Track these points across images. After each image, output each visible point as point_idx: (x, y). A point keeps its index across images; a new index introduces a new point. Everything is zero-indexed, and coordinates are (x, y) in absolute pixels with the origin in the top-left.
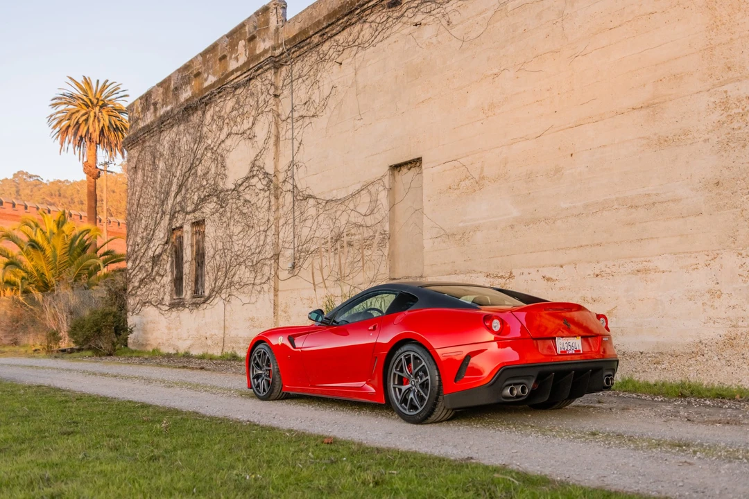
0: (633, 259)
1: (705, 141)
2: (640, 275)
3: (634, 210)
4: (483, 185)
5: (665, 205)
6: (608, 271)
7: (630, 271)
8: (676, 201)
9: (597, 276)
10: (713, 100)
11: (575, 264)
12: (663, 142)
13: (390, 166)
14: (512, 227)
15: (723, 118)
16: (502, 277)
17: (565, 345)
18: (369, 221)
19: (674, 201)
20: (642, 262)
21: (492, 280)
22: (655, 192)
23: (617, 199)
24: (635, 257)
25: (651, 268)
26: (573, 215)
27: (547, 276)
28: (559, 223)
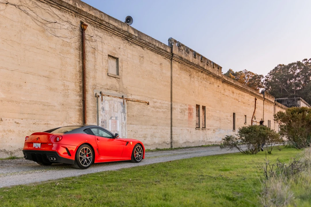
1: (61, 93)
2: (46, 125)
6: (37, 123)
7: (43, 124)
9: (34, 124)
10: (62, 83)
11: (27, 119)
12: (51, 89)
14: (2, 101)
17: (35, 145)
19: (54, 106)
26: (26, 103)
27: (17, 122)
28: (21, 104)
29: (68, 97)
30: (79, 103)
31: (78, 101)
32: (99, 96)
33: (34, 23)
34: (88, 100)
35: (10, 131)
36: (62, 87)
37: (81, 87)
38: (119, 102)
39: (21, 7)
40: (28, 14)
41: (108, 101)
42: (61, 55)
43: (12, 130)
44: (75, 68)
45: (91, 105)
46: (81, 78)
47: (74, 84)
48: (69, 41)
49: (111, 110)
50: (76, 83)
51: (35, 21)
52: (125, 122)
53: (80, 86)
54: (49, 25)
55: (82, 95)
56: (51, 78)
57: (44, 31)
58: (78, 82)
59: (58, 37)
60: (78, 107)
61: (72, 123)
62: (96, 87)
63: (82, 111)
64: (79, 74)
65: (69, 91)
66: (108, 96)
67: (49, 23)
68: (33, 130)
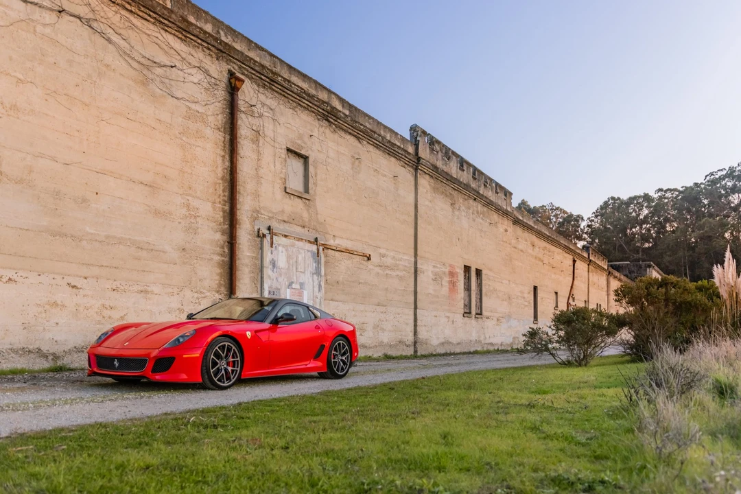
1: (180, 223)
2: (142, 294)
3: (140, 250)
5: (158, 252)
6: (122, 288)
7: (136, 290)
8: (165, 252)
9: (114, 290)
10: (183, 201)
12: (157, 213)
15: (187, 213)
19: (163, 252)
20: (144, 286)
22: (152, 243)
23: (130, 239)
24: (140, 282)
25: (148, 291)
26: (96, 240)
27: (73, 284)
28: (84, 243)
29: (195, 234)
30: (220, 248)
31: (219, 243)
32: (264, 236)
33: (124, 64)
34: (240, 244)
35: (55, 304)
36: (184, 211)
37: (226, 214)
38: (308, 251)
39: (95, 25)
40: (109, 40)
41: (283, 246)
42: (184, 139)
43: (59, 303)
44: (215, 171)
45: (248, 254)
46: (227, 194)
47: (210, 204)
48: (203, 111)
49: (291, 267)
50: (215, 203)
51: (127, 58)
52: (319, 295)
53: (224, 211)
54: (159, 71)
55: (228, 231)
56: (159, 188)
57: (145, 82)
58: (220, 202)
59: (177, 98)
60: (219, 258)
61: (205, 291)
62: (260, 215)
63: (227, 267)
64: (221, 185)
65: (198, 219)
66: (286, 236)
67: (157, 65)
68: (111, 305)
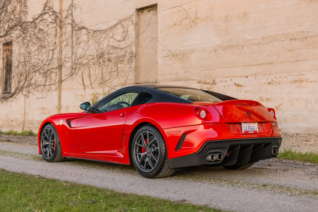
0: (293, 73)
2: (297, 83)
3: (294, 42)
4: (197, 23)
5: (314, 38)
6: (277, 80)
7: (290, 81)
9: (270, 83)
11: (256, 76)
13: (137, 9)
14: (215, 50)
16: (208, 83)
17: (248, 128)
18: (122, 45)
20: (298, 75)
21: (202, 85)
22: (307, 30)
23: (283, 34)
24: (294, 72)
25: (304, 79)
26: (254, 44)
27: (238, 83)
28: (245, 48)
68: (267, 97)
